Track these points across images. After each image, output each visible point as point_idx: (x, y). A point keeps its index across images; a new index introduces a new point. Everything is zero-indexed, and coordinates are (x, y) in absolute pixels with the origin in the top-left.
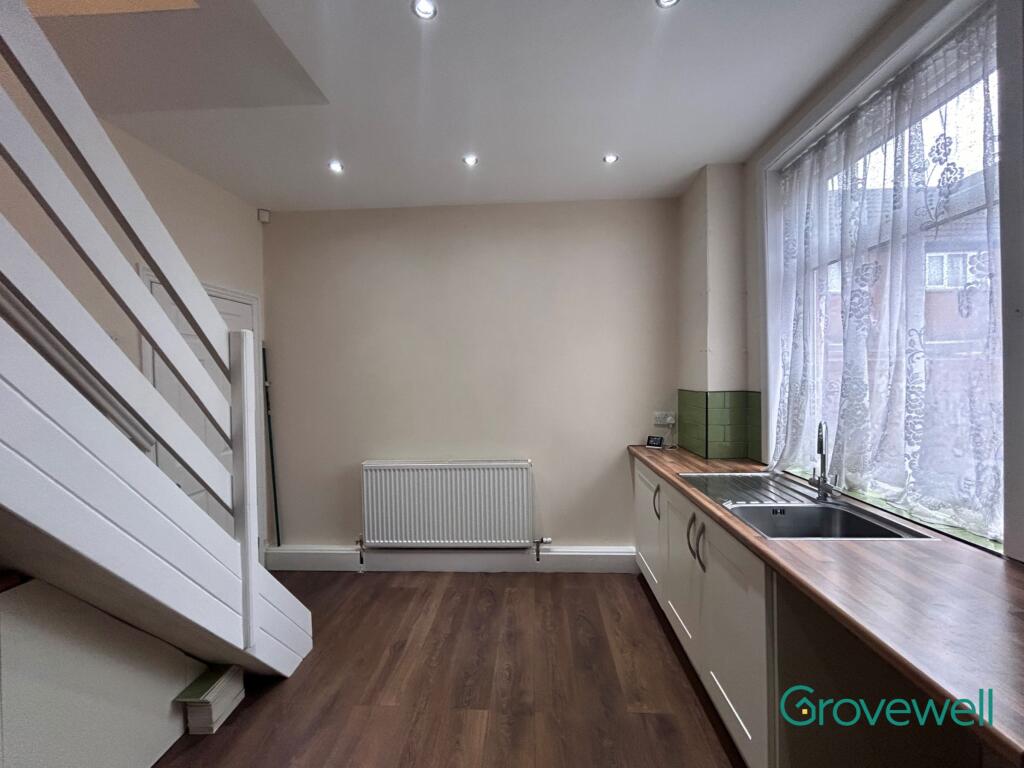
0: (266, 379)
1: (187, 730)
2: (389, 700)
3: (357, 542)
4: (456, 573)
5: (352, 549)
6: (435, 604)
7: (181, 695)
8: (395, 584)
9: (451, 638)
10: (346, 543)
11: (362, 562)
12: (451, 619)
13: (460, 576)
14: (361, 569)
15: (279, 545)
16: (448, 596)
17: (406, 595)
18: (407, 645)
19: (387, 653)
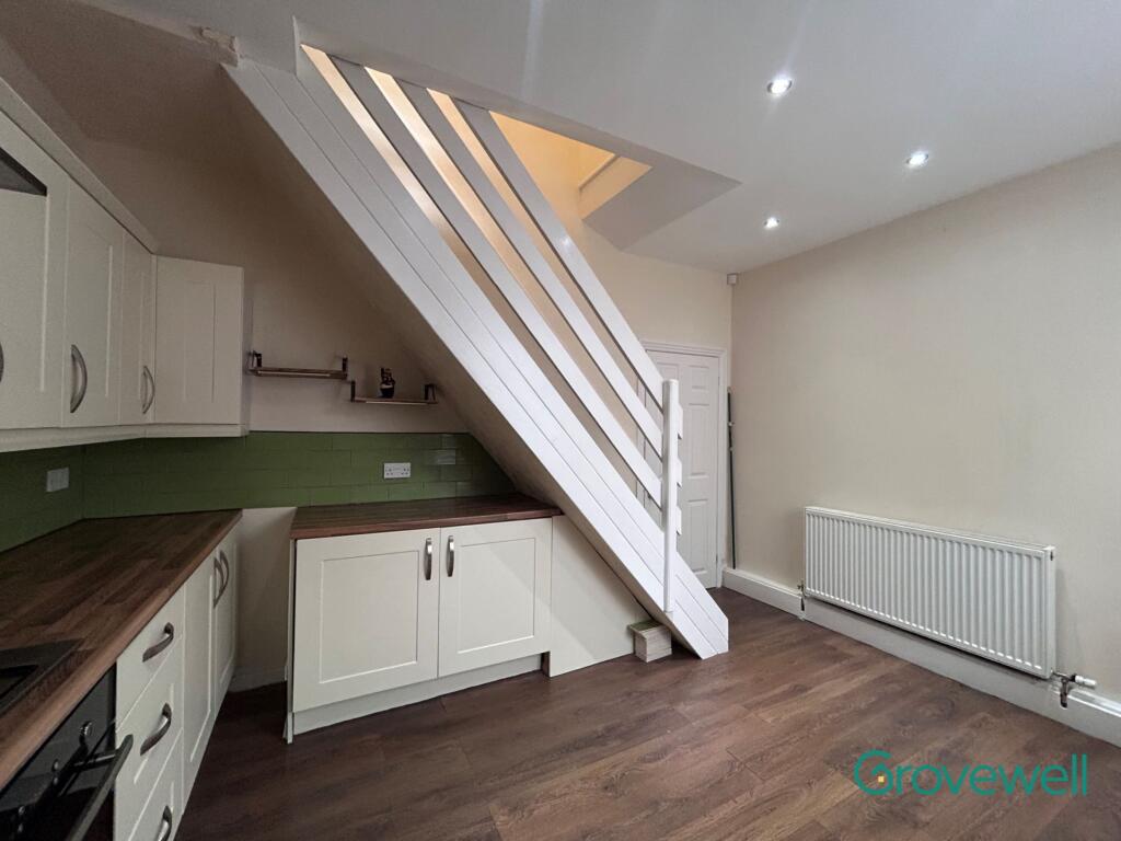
0: (730, 420)
1: (634, 653)
2: (767, 717)
3: (799, 587)
4: (912, 664)
5: (794, 593)
6: (864, 677)
7: (634, 626)
8: (831, 642)
9: (863, 713)
10: (789, 585)
11: (803, 609)
12: (873, 699)
13: (916, 669)
14: (803, 616)
15: (734, 567)
16: (885, 679)
17: (837, 657)
18: (810, 692)
19: (786, 687)
